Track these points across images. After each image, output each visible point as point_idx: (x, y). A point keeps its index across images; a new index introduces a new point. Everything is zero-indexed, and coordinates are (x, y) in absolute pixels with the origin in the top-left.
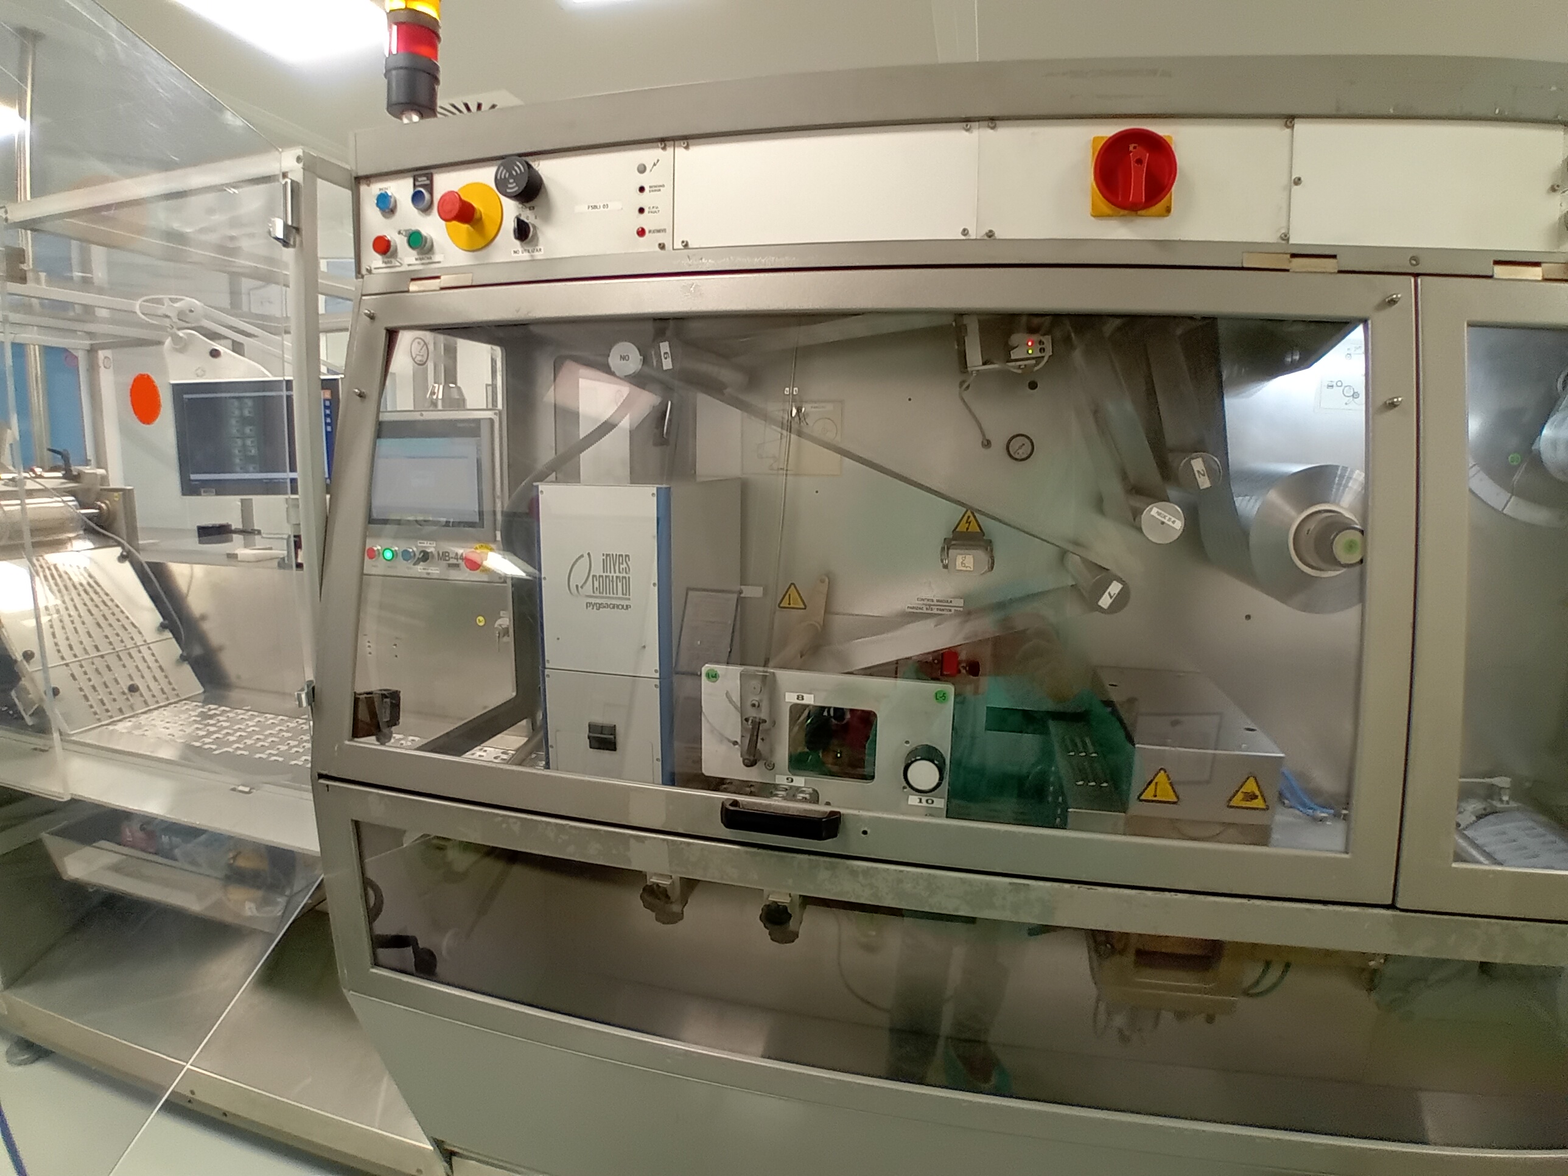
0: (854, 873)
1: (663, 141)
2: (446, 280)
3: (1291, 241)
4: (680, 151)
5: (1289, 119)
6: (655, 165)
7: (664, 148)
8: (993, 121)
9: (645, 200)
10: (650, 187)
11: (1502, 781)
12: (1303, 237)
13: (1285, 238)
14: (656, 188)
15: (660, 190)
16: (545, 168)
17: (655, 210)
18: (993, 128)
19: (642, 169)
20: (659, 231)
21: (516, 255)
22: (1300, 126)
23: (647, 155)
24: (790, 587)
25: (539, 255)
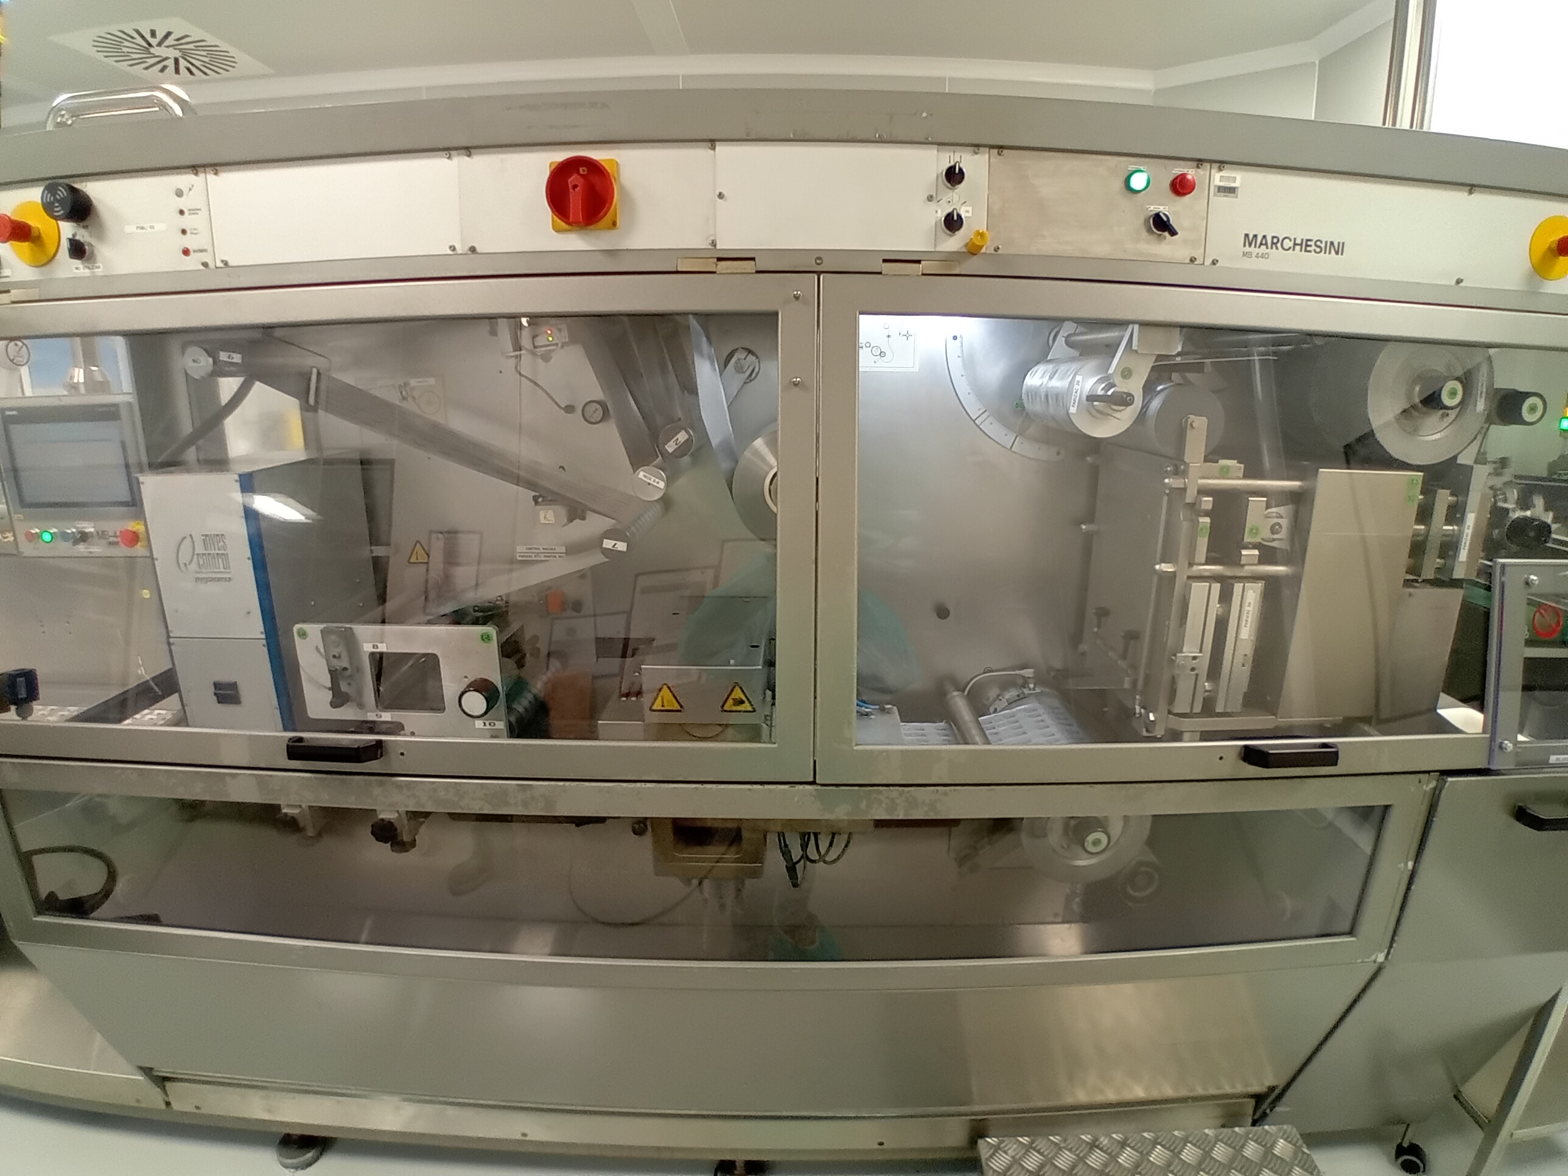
0: (399, 786)
1: (195, 168)
2: (15, 294)
3: (718, 247)
4: (211, 177)
5: (712, 142)
6: (190, 190)
7: (196, 174)
8: (468, 150)
9: (187, 221)
10: (189, 210)
11: (1028, 673)
12: (727, 243)
13: (714, 243)
14: (194, 211)
15: (197, 214)
16: (93, 189)
17: (195, 232)
18: (469, 155)
19: (179, 193)
20: (201, 251)
21: (78, 271)
22: (720, 148)
23: (184, 180)
24: (416, 545)
25: (99, 272)
